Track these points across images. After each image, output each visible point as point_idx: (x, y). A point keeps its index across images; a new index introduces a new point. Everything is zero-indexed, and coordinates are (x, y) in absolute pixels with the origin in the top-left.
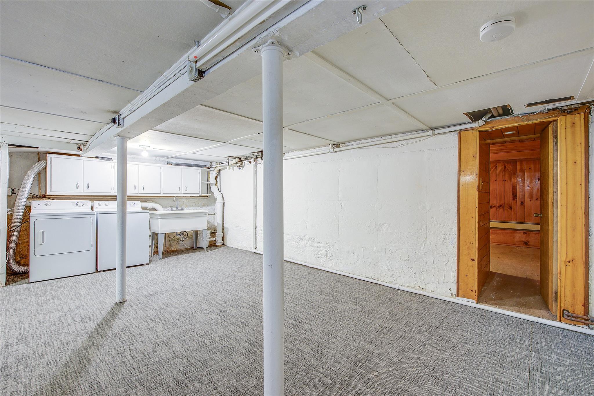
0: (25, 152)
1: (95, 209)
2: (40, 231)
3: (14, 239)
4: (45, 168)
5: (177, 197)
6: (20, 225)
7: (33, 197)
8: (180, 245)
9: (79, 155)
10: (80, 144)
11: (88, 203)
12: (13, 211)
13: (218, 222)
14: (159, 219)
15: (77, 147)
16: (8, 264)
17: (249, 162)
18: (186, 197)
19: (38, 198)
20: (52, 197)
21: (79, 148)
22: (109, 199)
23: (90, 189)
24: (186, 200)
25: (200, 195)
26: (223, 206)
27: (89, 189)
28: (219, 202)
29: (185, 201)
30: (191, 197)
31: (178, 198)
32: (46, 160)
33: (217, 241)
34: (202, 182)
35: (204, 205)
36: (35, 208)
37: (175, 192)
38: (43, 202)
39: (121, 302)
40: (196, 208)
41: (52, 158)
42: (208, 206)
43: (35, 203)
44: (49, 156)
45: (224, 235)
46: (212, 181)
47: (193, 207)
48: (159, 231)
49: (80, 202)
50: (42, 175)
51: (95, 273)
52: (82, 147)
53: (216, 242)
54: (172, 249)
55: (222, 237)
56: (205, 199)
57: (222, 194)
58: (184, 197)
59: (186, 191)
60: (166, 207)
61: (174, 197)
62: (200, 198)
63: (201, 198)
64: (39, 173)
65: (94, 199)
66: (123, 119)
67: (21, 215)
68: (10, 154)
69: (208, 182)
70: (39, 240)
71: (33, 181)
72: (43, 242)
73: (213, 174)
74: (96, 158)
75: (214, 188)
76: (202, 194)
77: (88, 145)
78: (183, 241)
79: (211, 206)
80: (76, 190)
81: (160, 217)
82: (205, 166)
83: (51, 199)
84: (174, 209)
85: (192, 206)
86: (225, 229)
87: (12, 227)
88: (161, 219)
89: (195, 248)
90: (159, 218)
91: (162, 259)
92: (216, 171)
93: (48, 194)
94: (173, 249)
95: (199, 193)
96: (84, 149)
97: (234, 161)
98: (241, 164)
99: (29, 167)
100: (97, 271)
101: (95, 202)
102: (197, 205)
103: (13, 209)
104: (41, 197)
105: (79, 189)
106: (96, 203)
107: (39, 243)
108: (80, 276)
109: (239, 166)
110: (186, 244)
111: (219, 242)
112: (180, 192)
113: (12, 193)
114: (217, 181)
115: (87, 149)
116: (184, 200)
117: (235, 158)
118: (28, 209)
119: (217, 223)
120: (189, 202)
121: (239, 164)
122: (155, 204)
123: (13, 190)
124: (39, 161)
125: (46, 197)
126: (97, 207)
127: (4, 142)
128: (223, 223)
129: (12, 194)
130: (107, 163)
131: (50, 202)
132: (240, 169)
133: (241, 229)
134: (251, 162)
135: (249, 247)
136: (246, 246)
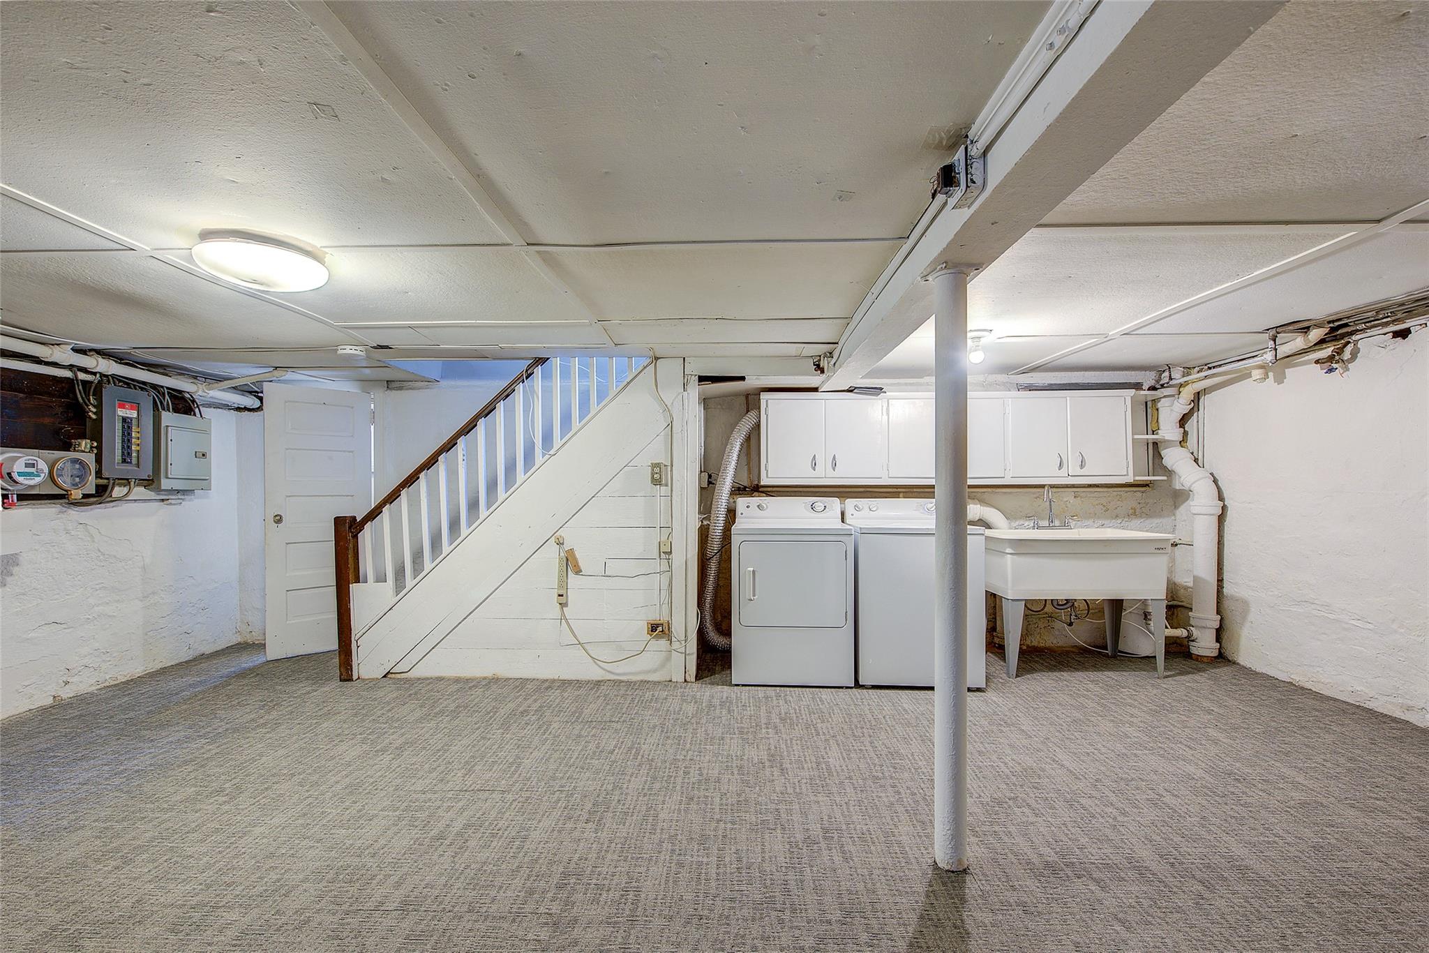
0: (726, 397)
1: (848, 519)
2: (749, 569)
3: (711, 578)
4: (758, 426)
5: (1052, 486)
6: (720, 550)
7: (739, 491)
8: (1057, 633)
9: (815, 390)
10: (820, 356)
11: (835, 504)
12: (708, 518)
13: (1196, 573)
14: (1009, 556)
15: (814, 365)
16: (701, 633)
17: (1391, 334)
18: (1073, 486)
19: (746, 493)
20: (769, 489)
21: (818, 366)
22: (876, 494)
23: (840, 471)
24: (1075, 497)
25: (1130, 479)
26: (1221, 519)
27: (836, 469)
28: (1202, 502)
29: (1072, 500)
30: (1090, 486)
31: (1055, 490)
32: (759, 408)
33: (1193, 641)
34: (1136, 437)
35: (1134, 514)
36: (742, 514)
37: (1048, 473)
38: (755, 500)
39: (953, 872)
40: (1106, 522)
41: (769, 401)
42: (1148, 516)
43: (742, 502)
44: (764, 396)
45: (1226, 622)
46: (1168, 430)
47: (1099, 518)
48: (1009, 591)
49: (820, 502)
50: (753, 442)
51: (854, 689)
52: (824, 363)
53: (1192, 643)
54: (1032, 642)
55: (1217, 629)
56: (1138, 493)
57: (1212, 474)
58: (1067, 486)
59: (1082, 466)
60: (1016, 519)
61: (1043, 486)
62: (1120, 489)
63: (1123, 489)
64: (748, 439)
65: (846, 495)
66: (985, 154)
67: (721, 528)
68: (706, 401)
69: (1150, 437)
70: (747, 591)
71: (739, 456)
72: (754, 596)
73: (1170, 411)
74: (850, 391)
75: (1174, 458)
76: (1137, 478)
77: (836, 355)
78: (1071, 624)
79: (1161, 516)
80: (812, 473)
81: (1012, 548)
82: (1137, 386)
83: (768, 494)
84: (1042, 523)
85: (1093, 516)
86: (1227, 604)
87: (709, 554)
88: (1015, 557)
89: (1109, 652)
90: (1007, 552)
91: (1017, 676)
92: (1187, 393)
93: (762, 483)
94: (1035, 643)
95: (1125, 473)
96: (828, 366)
97: (1299, 342)
98: (1340, 351)
99: (733, 426)
100: (857, 685)
101: (848, 501)
102: (1110, 514)
103: (710, 516)
104: (752, 490)
105: (816, 469)
106: (850, 503)
107: (748, 597)
108: (821, 689)
109: (1331, 359)
110: (1078, 635)
111: (1205, 644)
112: (1064, 472)
113: (708, 481)
114: (1185, 434)
115: (835, 364)
116: (1068, 496)
117: (1306, 330)
118: (731, 514)
119: (1194, 577)
120: (1082, 501)
121: (1327, 351)
122: (985, 508)
123: (710, 476)
124: (748, 411)
125: (760, 490)
126: (852, 515)
127: (692, 373)
128: (1220, 581)
129: (708, 485)
130: (874, 401)
131: (765, 502)
132: (1331, 370)
133: (1330, 616)
134: (1404, 334)
135: (1394, 700)
136: (1367, 691)
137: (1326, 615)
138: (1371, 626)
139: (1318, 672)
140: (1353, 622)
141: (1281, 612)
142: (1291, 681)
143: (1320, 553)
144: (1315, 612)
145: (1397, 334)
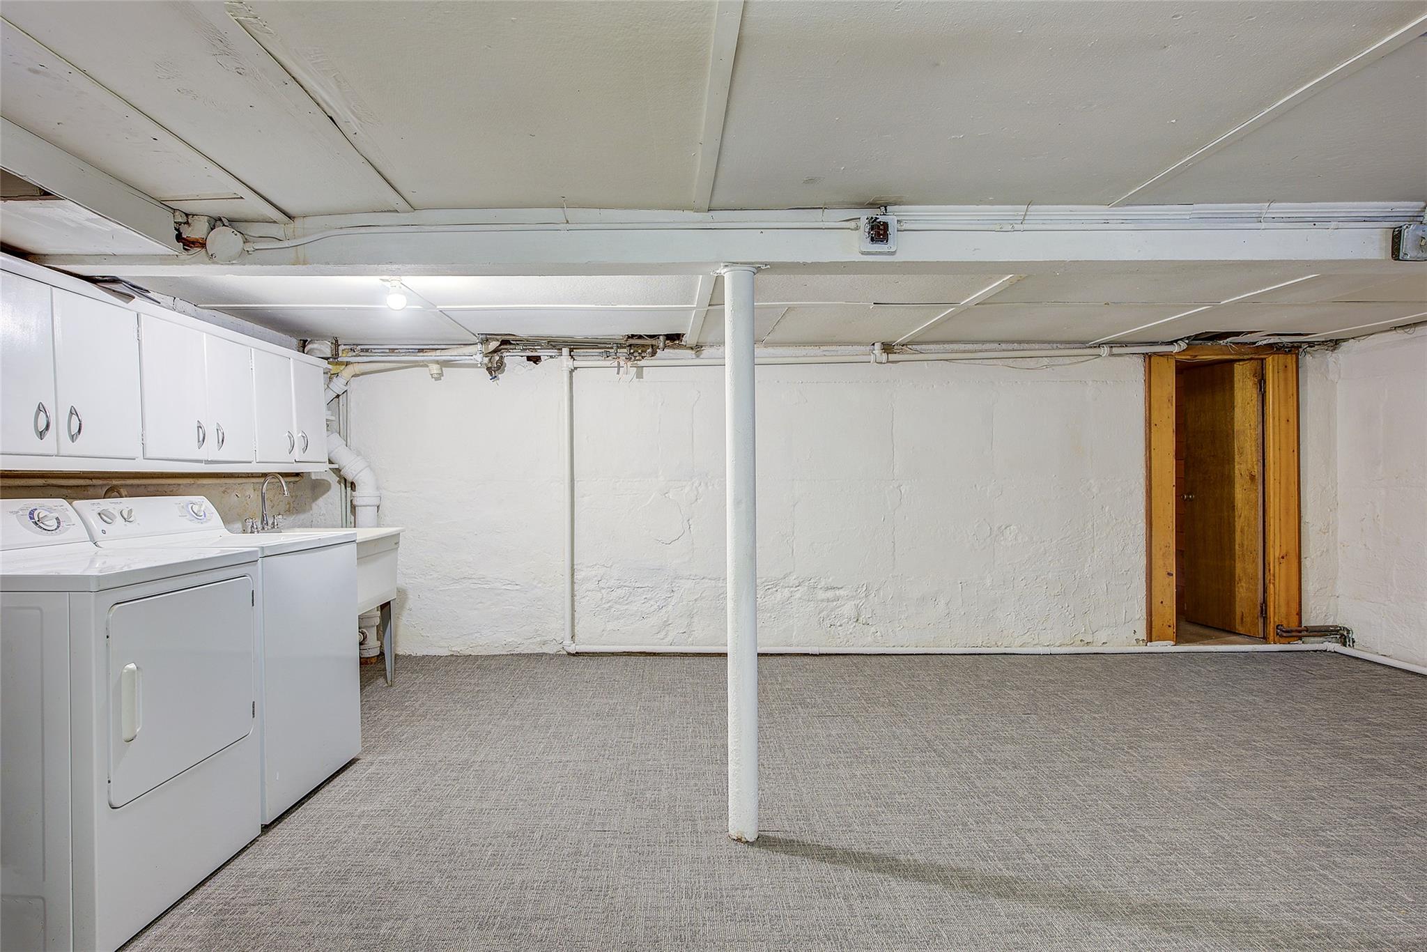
17: (526, 358)
25: (327, 466)
28: (369, 493)
59: (305, 449)
75: (333, 444)
92: (348, 374)
107: (124, 736)
112: (292, 457)
133: (485, 586)
134: (536, 360)
135: (535, 640)
136: (516, 640)
137: (482, 586)
138: (518, 587)
139: (476, 637)
140: (504, 587)
141: (441, 592)
142: (452, 653)
143: (476, 533)
144: (472, 586)
145: (529, 358)
